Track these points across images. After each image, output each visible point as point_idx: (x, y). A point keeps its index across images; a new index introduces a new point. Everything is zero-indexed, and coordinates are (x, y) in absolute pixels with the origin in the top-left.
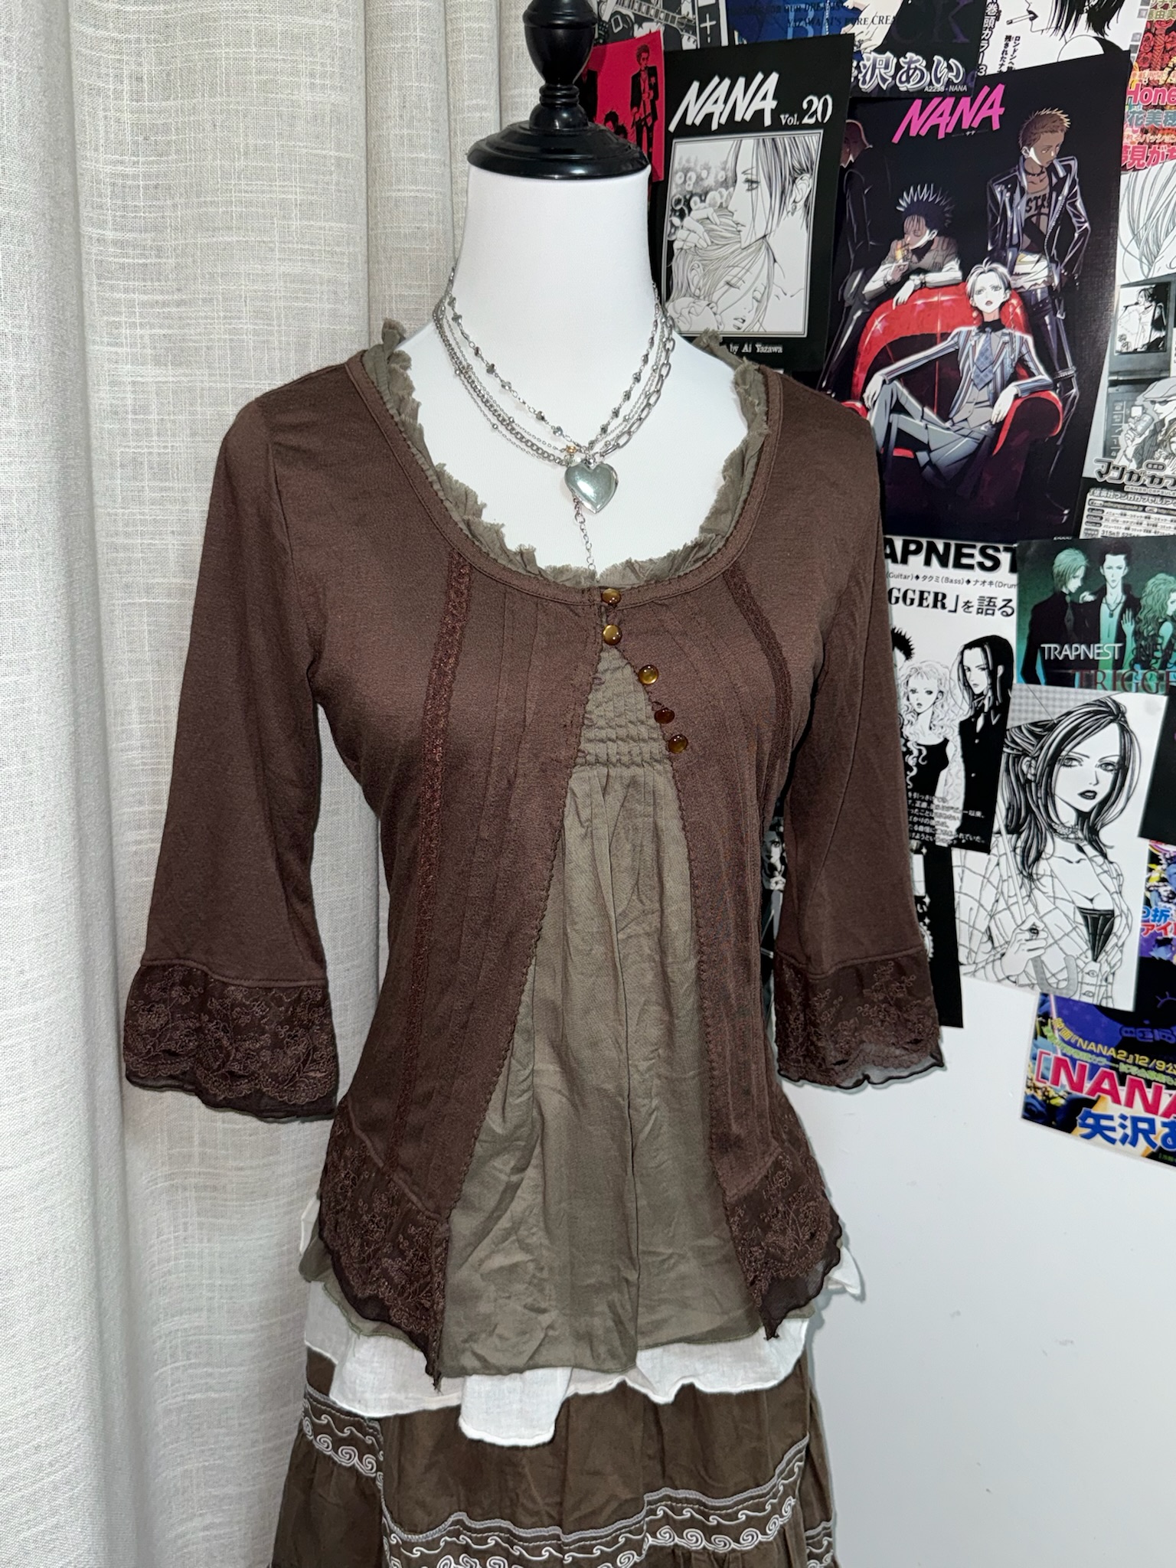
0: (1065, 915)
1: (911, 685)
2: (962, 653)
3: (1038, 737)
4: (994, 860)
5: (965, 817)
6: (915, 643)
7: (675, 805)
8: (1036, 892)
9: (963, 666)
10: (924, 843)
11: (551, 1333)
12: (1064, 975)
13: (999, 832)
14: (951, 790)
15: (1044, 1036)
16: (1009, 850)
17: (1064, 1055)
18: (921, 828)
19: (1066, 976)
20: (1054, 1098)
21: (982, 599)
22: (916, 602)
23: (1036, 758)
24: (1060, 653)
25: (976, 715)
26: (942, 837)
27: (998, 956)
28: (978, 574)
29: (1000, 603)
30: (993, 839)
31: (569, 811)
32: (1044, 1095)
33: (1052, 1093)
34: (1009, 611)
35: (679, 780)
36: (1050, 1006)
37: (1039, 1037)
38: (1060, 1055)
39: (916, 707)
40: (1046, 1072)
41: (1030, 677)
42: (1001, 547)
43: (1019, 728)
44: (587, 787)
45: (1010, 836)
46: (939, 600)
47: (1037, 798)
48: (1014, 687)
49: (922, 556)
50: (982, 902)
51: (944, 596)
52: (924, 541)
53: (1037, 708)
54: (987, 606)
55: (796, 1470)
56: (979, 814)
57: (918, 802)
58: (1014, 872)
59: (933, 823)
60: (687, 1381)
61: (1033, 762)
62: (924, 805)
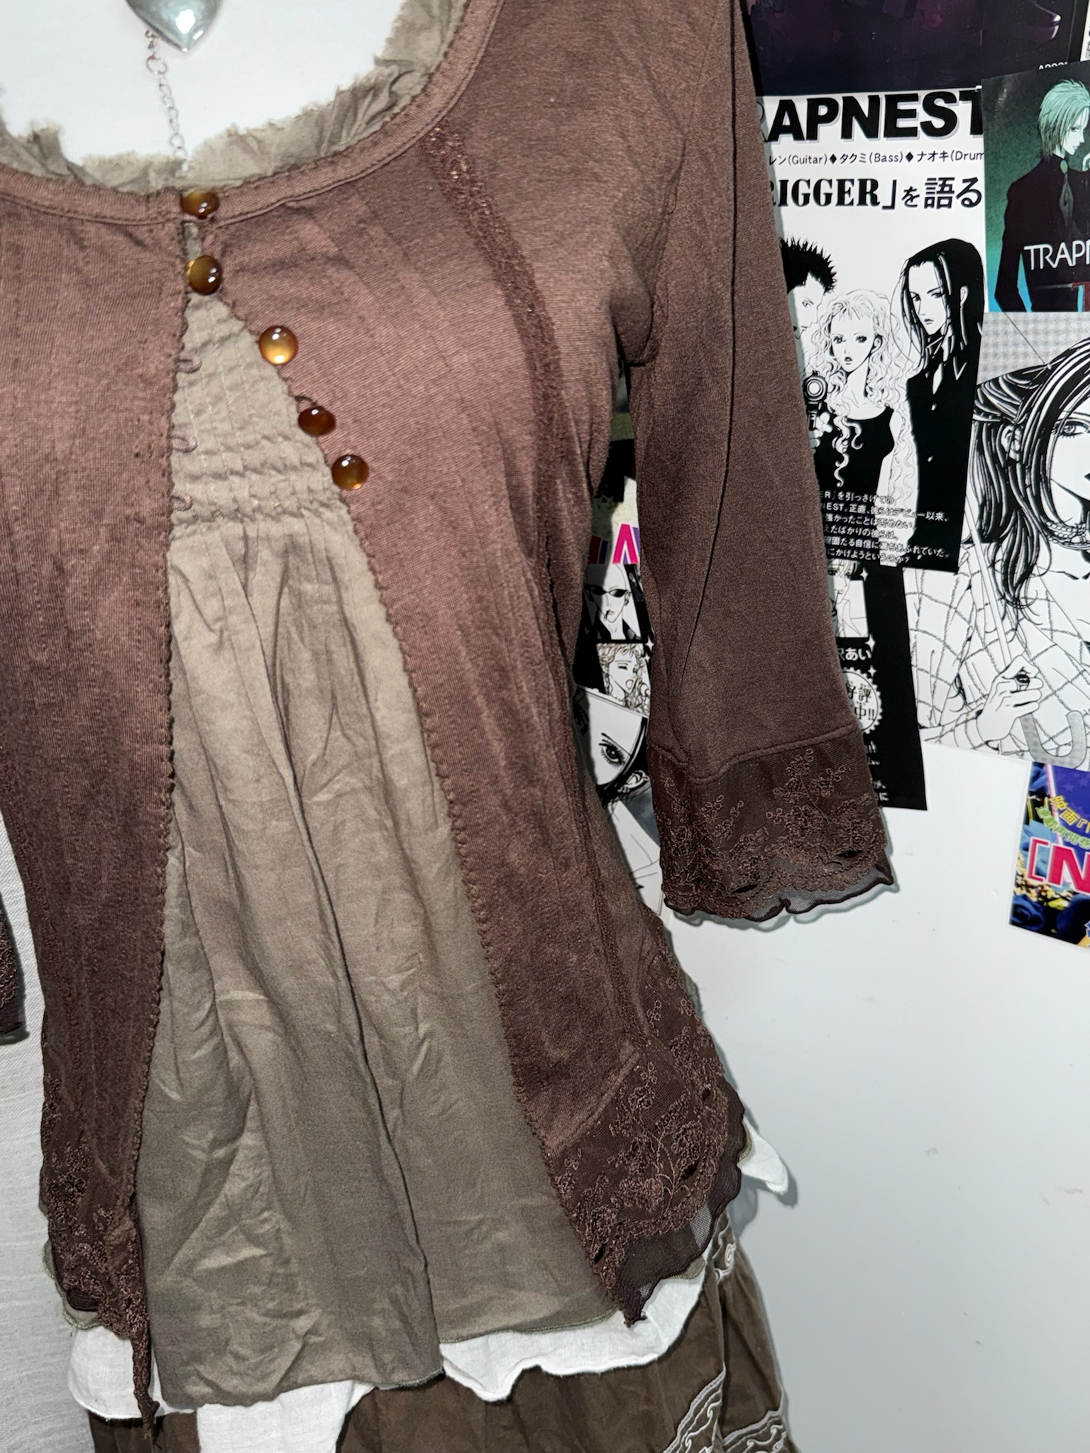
0: (1068, 654)
1: (835, 331)
2: (906, 273)
3: (1024, 394)
4: (964, 581)
5: (920, 522)
6: (836, 265)
7: (369, 579)
8: (1024, 623)
9: (909, 293)
10: (863, 564)
11: (314, 1339)
12: (1067, 737)
13: (970, 541)
14: (899, 483)
15: (1041, 821)
16: (985, 565)
17: (1068, 844)
18: (859, 543)
19: (1070, 740)
20: (1054, 899)
21: (931, 182)
22: (835, 199)
23: (1020, 426)
24: (1053, 258)
25: (931, 369)
26: (888, 553)
27: (973, 714)
28: (923, 142)
29: (958, 186)
30: (962, 551)
31: (180, 604)
32: (1039, 895)
33: (1051, 894)
34: (974, 197)
35: (366, 532)
36: (1047, 780)
37: (1032, 821)
38: (1061, 845)
39: (843, 363)
40: (1042, 867)
41: (1009, 301)
42: (956, 92)
43: (996, 381)
44: (204, 562)
45: (985, 545)
46: (868, 192)
47: (1025, 486)
48: (985, 318)
49: (838, 123)
50: (948, 643)
51: (875, 184)
52: (839, 98)
53: (1021, 349)
54: (940, 194)
55: (710, 1414)
56: (940, 516)
57: (854, 506)
58: (993, 596)
59: (875, 534)
60: (529, 1364)
61: (1018, 432)
62: (862, 509)
